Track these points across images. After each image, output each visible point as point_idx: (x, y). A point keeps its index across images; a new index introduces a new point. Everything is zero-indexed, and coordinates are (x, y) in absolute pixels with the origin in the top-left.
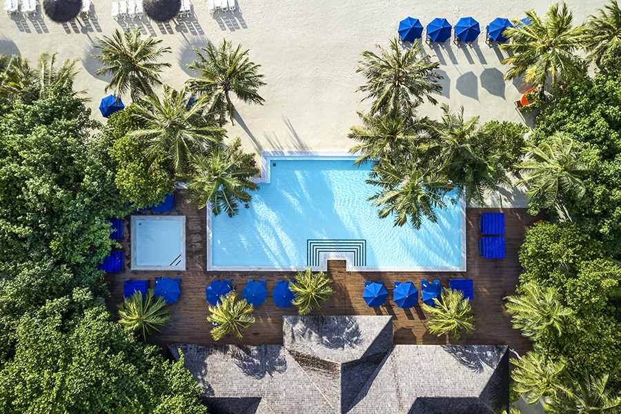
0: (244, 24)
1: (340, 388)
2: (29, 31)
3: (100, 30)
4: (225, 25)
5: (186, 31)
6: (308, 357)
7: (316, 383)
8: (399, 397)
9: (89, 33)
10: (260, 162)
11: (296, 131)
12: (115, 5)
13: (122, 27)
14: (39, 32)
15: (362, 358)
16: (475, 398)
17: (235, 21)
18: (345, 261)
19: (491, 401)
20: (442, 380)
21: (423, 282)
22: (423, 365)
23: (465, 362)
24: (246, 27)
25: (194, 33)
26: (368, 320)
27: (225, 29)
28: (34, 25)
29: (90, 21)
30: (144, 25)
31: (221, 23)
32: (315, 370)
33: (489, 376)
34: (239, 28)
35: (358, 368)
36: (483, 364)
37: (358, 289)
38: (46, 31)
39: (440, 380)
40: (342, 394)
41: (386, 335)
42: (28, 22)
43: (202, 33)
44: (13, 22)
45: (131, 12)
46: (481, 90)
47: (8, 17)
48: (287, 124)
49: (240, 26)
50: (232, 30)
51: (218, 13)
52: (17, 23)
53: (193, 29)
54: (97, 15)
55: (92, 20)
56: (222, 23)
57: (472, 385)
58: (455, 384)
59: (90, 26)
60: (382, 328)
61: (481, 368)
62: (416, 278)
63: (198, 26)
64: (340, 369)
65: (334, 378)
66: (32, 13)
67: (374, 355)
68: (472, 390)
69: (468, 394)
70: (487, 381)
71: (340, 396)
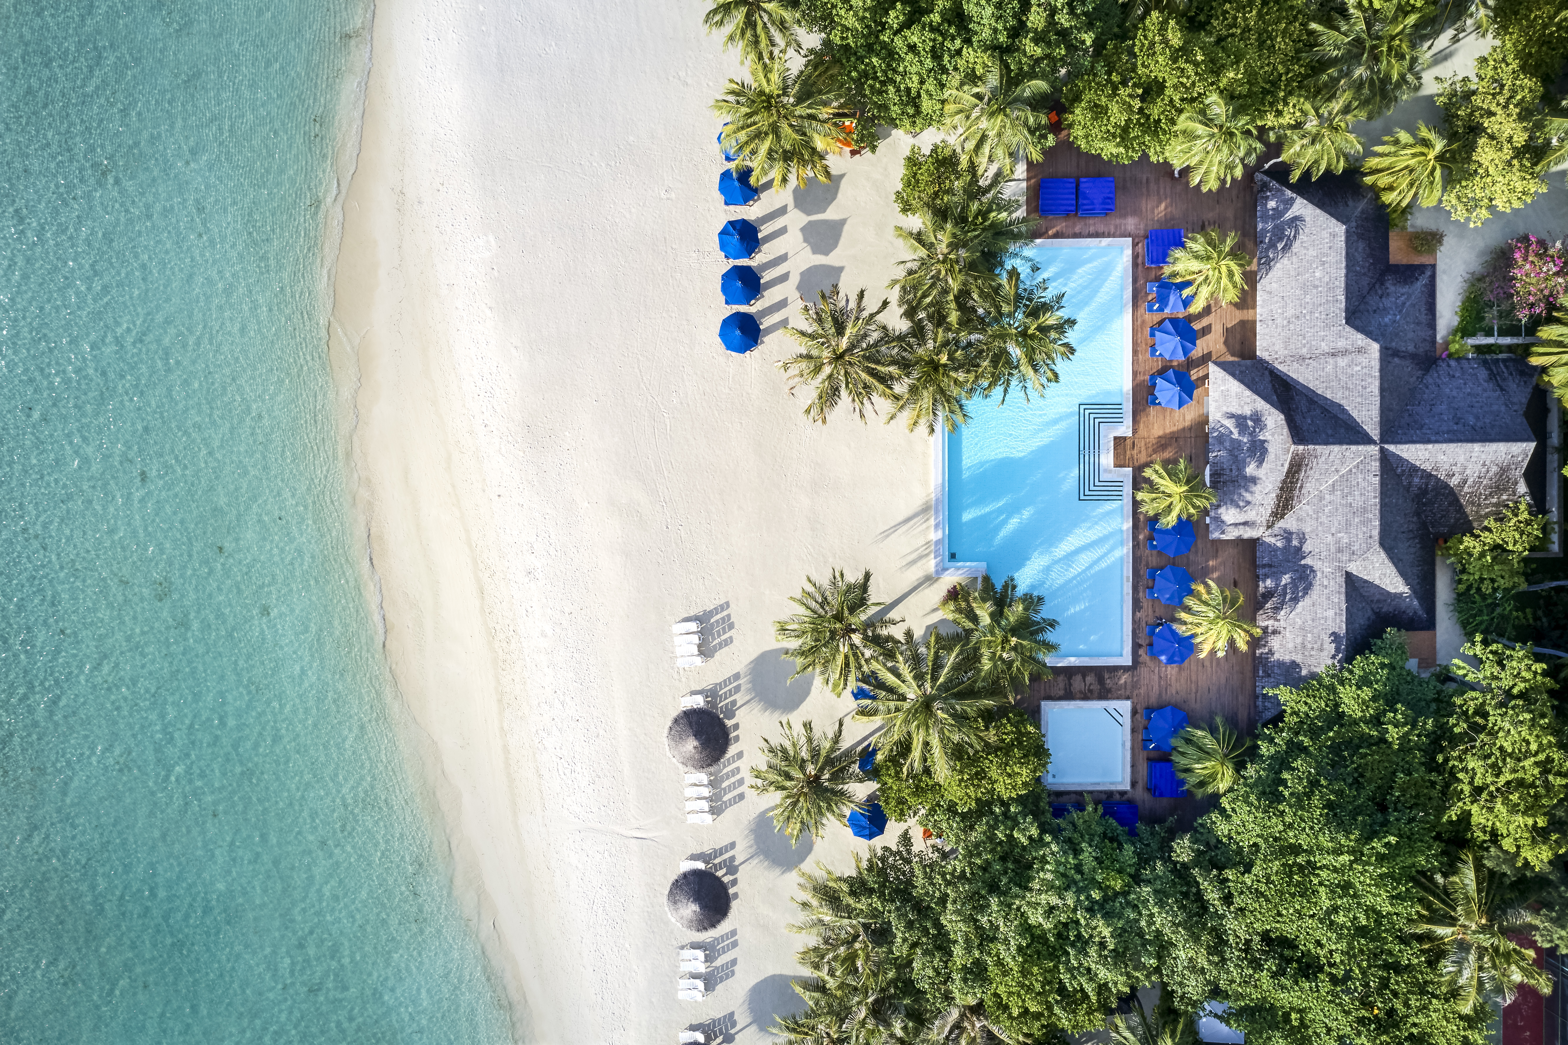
0: (722, 606)
1: (1331, 447)
2: (734, 962)
3: (733, 845)
4: (723, 637)
5: (734, 703)
6: (1279, 497)
7: (1321, 485)
8: (1345, 353)
9: (736, 863)
10: (952, 578)
11: (901, 519)
12: (692, 819)
13: (726, 808)
14: (735, 944)
15: (1282, 412)
16: (1347, 231)
17: (717, 621)
18: (1115, 438)
19: (1350, 203)
20: (1317, 283)
21: (1150, 310)
22: (1290, 312)
23: (1286, 245)
24: (728, 604)
25: (737, 689)
26: (1216, 401)
27: (731, 638)
28: (724, 952)
29: (717, 861)
30: (725, 771)
31: (721, 646)
32: (1301, 487)
33: (1310, 206)
34: (729, 616)
35: (1298, 419)
36: (1289, 215)
37: (1161, 417)
38: (734, 933)
39: (1316, 287)
40: (1340, 442)
41: (1241, 372)
42: (718, 962)
43: (737, 676)
44: (720, 987)
45: (706, 792)
46: (831, 214)
47: (711, 996)
48: (888, 536)
49: (725, 613)
50: (731, 626)
51: (705, 651)
52: (721, 981)
53: (730, 691)
54: (707, 848)
55: (715, 857)
56: (720, 644)
57: (1325, 234)
58: (1323, 263)
59: (725, 861)
60: (1231, 379)
61: (1296, 219)
62: (1143, 322)
63: (725, 683)
64: (1301, 447)
65: (1316, 457)
66: (706, 956)
67: (1276, 392)
68: (1334, 236)
69: (1341, 242)
70: (1318, 211)
71: (1344, 447)
